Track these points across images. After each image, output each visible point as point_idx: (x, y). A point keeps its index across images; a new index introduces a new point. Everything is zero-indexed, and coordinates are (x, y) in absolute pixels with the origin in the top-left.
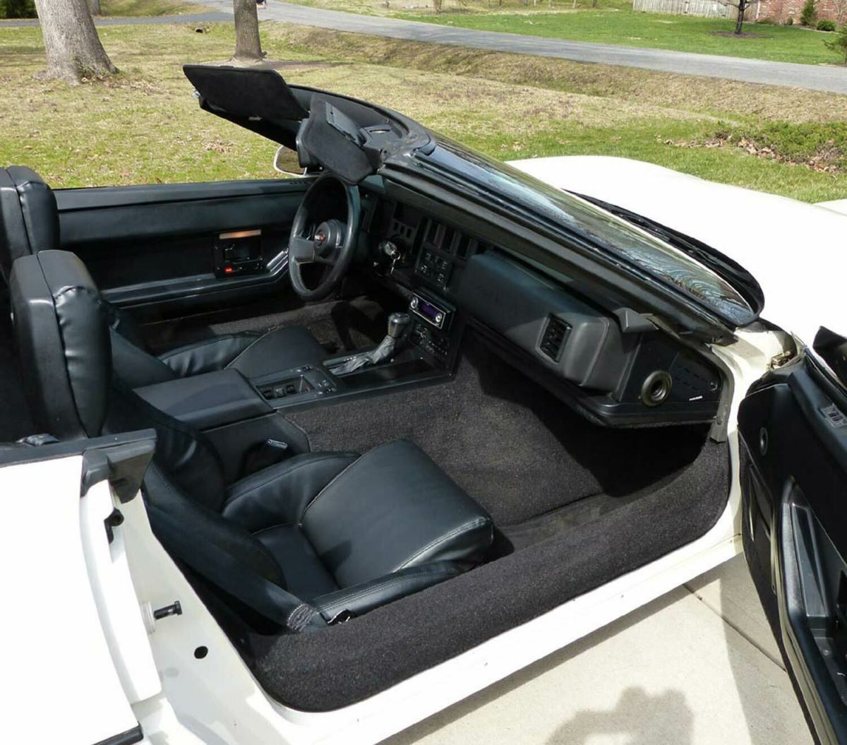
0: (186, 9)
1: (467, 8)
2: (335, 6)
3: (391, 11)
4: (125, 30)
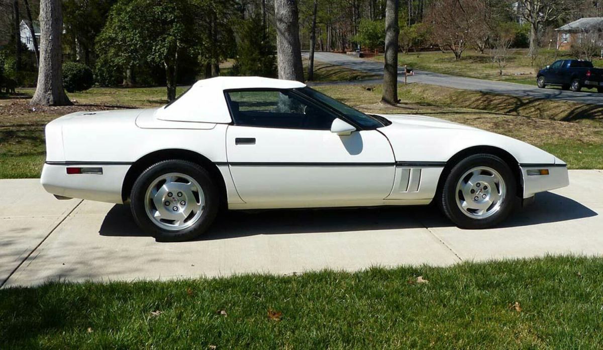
3: (504, 77)
4: (324, 89)
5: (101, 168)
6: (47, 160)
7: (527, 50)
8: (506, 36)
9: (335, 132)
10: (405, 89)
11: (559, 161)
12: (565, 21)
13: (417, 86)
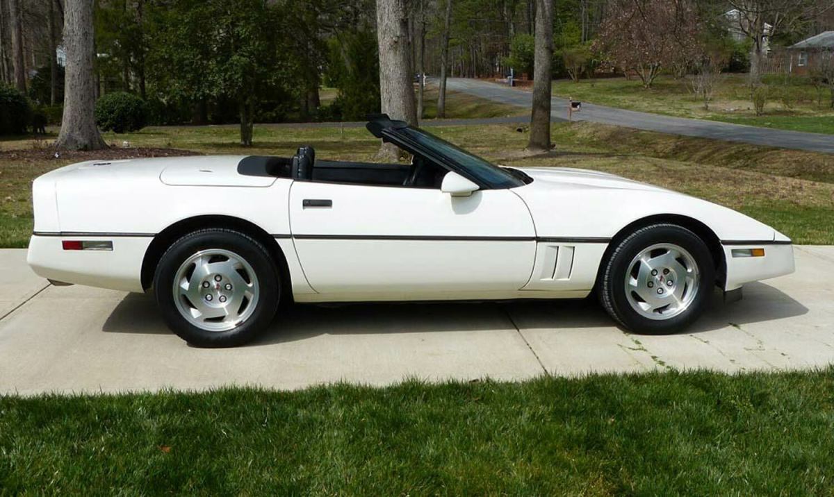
0: (514, 113)
1: (793, 110)
2: (653, 109)
3: (710, 114)
4: (458, 129)
5: (111, 242)
6: (35, 230)
7: (746, 75)
8: (718, 56)
9: (448, 192)
10: (570, 130)
11: (781, 237)
12: (801, 37)
13: (586, 126)
